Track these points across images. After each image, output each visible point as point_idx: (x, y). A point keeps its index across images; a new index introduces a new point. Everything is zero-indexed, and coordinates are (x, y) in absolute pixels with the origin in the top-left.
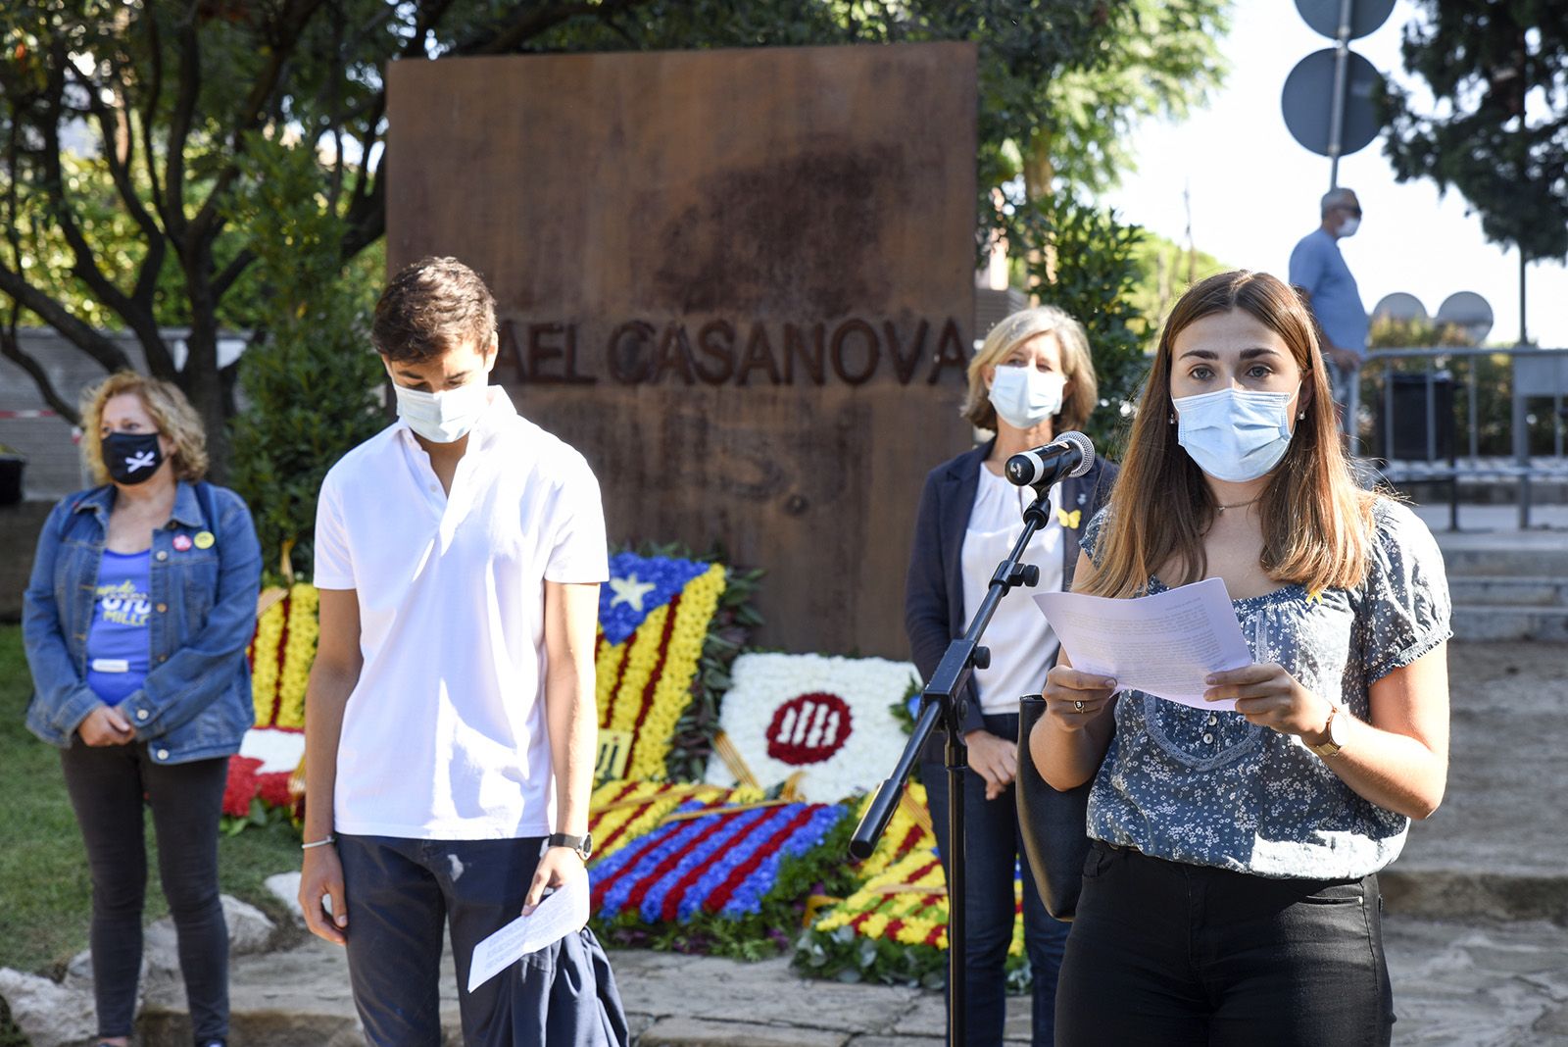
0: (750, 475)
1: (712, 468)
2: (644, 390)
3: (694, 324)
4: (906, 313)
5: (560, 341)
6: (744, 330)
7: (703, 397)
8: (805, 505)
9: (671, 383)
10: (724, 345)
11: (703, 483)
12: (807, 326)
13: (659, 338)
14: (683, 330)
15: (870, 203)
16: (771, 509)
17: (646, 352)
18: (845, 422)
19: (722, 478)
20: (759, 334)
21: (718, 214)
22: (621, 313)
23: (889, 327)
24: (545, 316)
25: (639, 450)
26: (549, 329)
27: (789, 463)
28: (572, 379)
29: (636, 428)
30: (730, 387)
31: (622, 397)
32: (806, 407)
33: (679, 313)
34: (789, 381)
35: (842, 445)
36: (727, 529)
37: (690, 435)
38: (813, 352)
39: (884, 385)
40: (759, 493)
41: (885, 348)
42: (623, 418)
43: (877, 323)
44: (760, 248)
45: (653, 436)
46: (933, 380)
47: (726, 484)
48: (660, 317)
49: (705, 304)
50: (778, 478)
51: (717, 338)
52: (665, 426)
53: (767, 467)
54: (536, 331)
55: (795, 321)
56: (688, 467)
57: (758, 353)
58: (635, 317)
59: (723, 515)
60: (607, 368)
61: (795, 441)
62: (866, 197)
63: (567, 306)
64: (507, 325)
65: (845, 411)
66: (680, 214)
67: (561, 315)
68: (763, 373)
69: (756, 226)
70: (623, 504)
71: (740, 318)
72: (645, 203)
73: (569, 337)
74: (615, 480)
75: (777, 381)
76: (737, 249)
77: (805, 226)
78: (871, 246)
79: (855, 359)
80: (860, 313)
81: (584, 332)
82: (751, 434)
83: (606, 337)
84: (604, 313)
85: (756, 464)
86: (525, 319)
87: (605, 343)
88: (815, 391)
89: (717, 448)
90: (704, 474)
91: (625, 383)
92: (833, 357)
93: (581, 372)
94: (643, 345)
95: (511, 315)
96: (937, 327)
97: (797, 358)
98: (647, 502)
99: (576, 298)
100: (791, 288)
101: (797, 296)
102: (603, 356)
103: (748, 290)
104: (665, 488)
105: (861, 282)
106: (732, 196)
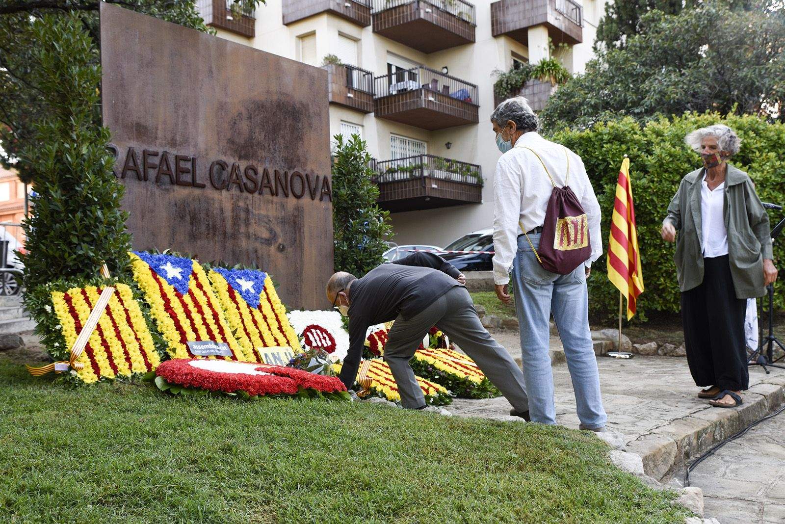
0: (265, 234)
1: (251, 230)
2: (224, 192)
3: (243, 165)
4: (312, 171)
5: (189, 165)
6: (260, 171)
7: (247, 198)
8: (284, 247)
9: (235, 191)
10: (254, 177)
11: (248, 237)
12: (282, 172)
13: (229, 169)
14: (238, 167)
15: (300, 125)
16: (273, 249)
17: (225, 175)
18: (295, 214)
19: (255, 235)
20: (266, 173)
21: (250, 118)
22: (215, 156)
23: (307, 175)
24: (182, 153)
25: (223, 220)
26: (185, 159)
27: (278, 229)
28: (194, 184)
29: (222, 210)
30: (256, 195)
31: (216, 195)
33: (237, 160)
34: (277, 195)
35: (295, 223)
36: (258, 258)
37: (243, 215)
38: (284, 182)
39: (306, 200)
40: (268, 242)
41: (306, 185)
42: (217, 205)
43: (303, 174)
44: (265, 136)
45: (228, 214)
46: (321, 200)
47: (257, 238)
48: (230, 160)
49: (246, 157)
51: (251, 173)
52: (233, 211)
53: (271, 230)
54: (178, 159)
55: (277, 169)
56: (243, 229)
57: (266, 181)
58: (220, 159)
59: (256, 251)
60: (209, 181)
61: (279, 220)
62: (298, 122)
63: (192, 149)
64: (165, 154)
65: (296, 209)
66: (236, 114)
67: (189, 152)
68: (268, 190)
69: (264, 126)
70: (218, 245)
71: (259, 165)
72: (222, 107)
73: (193, 164)
74: (214, 234)
75: (272, 194)
76: (257, 134)
77: (280, 129)
78: (301, 142)
79: (298, 188)
80: (298, 169)
81: (199, 162)
82: (264, 216)
83: (208, 166)
84: (207, 154)
85: (267, 229)
86: (173, 152)
87: (208, 169)
88: (285, 199)
89: (253, 221)
90: (248, 233)
91: (217, 189)
92: (291, 186)
93: (199, 181)
94: (223, 172)
95: (167, 149)
96: (321, 178)
97: (279, 185)
98: (227, 245)
99: (195, 146)
100: (276, 155)
101: (278, 159)
102: (208, 175)
103: (261, 153)
104: (234, 239)
105: (298, 157)
106: (255, 111)
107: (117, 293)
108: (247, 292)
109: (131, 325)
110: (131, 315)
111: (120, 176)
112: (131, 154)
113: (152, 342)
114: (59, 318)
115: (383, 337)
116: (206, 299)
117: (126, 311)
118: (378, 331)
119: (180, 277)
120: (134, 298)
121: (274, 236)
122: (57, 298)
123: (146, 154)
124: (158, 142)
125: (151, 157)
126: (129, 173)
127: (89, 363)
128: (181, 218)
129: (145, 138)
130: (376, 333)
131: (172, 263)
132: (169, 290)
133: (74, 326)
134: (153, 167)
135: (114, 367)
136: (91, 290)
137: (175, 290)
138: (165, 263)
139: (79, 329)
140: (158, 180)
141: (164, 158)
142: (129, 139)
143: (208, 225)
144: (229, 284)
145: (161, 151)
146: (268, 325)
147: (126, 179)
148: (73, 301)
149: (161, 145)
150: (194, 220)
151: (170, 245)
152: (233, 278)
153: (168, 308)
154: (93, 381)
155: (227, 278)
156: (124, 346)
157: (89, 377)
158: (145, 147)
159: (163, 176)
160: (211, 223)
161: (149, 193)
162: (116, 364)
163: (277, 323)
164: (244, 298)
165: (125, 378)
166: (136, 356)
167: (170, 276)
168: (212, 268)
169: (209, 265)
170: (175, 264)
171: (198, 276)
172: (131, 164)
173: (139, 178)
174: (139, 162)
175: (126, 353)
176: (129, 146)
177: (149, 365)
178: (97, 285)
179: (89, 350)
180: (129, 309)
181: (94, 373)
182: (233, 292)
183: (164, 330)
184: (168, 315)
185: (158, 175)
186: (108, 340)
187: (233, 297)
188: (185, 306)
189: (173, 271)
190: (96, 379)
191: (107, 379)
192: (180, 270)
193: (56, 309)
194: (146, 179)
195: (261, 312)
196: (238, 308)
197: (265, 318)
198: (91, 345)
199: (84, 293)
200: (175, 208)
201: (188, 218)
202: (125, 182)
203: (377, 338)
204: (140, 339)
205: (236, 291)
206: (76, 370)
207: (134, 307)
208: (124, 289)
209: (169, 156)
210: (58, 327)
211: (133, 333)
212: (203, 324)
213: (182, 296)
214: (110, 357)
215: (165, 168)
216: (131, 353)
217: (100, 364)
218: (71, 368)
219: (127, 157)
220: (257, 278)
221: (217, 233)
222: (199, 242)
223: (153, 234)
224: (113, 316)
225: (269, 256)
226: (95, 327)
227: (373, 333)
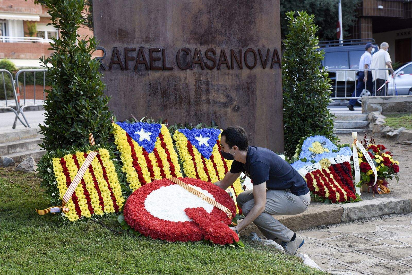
0: (222, 99)
1: (211, 97)
2: (188, 71)
3: (204, 49)
4: (264, 46)
5: (160, 55)
6: (218, 51)
7: (207, 74)
8: (238, 108)
9: (197, 69)
10: (213, 57)
11: (208, 102)
12: (237, 50)
13: (192, 54)
14: (200, 50)
15: (253, 11)
16: (229, 110)
17: (189, 59)
18: (249, 81)
19: (214, 101)
20: (223, 53)
21: (209, 12)
22: (180, 45)
23: (259, 50)
24: (155, 46)
25: (188, 92)
26: (157, 50)
27: (233, 95)
28: (164, 68)
29: (187, 85)
30: (215, 70)
31: (181, 74)
32: (237, 76)
33: (199, 45)
34: (232, 68)
35: (248, 88)
36: (216, 117)
37: (204, 87)
39: (258, 70)
40: (225, 105)
41: (258, 57)
42: (182, 82)
43: (255, 49)
44: (222, 24)
45: (192, 87)
46: (271, 68)
47: (215, 102)
48: (193, 47)
49: (206, 42)
50: (231, 100)
51: (210, 54)
52: (196, 84)
53: (227, 96)
54: (151, 51)
55: (233, 48)
56: (204, 97)
57: (223, 59)
58: (184, 47)
59: (215, 113)
60: (176, 64)
61: (235, 87)
62: (251, 9)
63: (162, 42)
64: (141, 49)
65: (249, 77)
66: (197, 11)
67: (160, 45)
68: (224, 65)
69: (221, 17)
70: (184, 112)
71: (217, 47)
72: (186, 7)
73: (163, 53)
74: (181, 103)
75: (229, 68)
76: (215, 24)
77: (235, 17)
78: (253, 25)
79: (251, 62)
80: (251, 46)
81: (167, 51)
82: (222, 86)
83: (175, 53)
84: (174, 45)
85: (224, 95)
86: (147, 46)
87: (175, 55)
88: (240, 71)
89: (212, 91)
90: (209, 99)
91: (182, 70)
92: (245, 60)
93: (167, 65)
94: (187, 56)
95: (142, 45)
96: (272, 51)
97: (234, 60)
98: (191, 110)
99: (165, 39)
100: (232, 38)
101: (233, 40)
102: (175, 60)
103: (219, 38)
104: (197, 105)
105: (251, 36)
106: (213, 6)
107: (98, 156)
108: (203, 146)
109: (106, 178)
110: (107, 171)
111: (107, 69)
112: (115, 52)
113: (121, 190)
114: (56, 176)
115: (318, 175)
116: (166, 155)
117: (104, 168)
118: (314, 170)
119: (149, 139)
120: (111, 159)
121: (230, 100)
122: (56, 162)
123: (127, 51)
124: (135, 41)
125: (130, 52)
126: (114, 66)
127: (74, 207)
128: (155, 94)
129: (125, 39)
130: (312, 172)
131: (144, 129)
132: (139, 150)
133: (65, 181)
134: (132, 59)
135: (91, 209)
136: (80, 155)
137: (144, 150)
138: (140, 130)
139: (69, 183)
140: (136, 68)
141: (141, 51)
142: (114, 41)
143: (176, 97)
144: (189, 141)
145: (137, 47)
146: (217, 172)
147: (113, 71)
148: (67, 164)
149: (138, 43)
150: (165, 94)
151: (146, 114)
152: (193, 136)
153: (135, 164)
154: (76, 220)
155: (187, 136)
156: (99, 194)
157: (73, 217)
158: (125, 46)
159: (139, 65)
160: (178, 95)
161: (129, 78)
162: (93, 207)
163: (224, 169)
164: (200, 151)
165: (99, 217)
166: (108, 201)
167: (141, 139)
168: (178, 128)
169: (177, 126)
170: (147, 129)
171: (164, 137)
172: (116, 59)
173: (122, 69)
174: (121, 57)
175: (101, 199)
176: (114, 46)
177: (116, 207)
178: (85, 151)
179: (75, 198)
180: (106, 167)
181: (77, 214)
182: (192, 147)
183: (131, 181)
184: (134, 169)
185: (136, 65)
186: (89, 190)
187: (190, 151)
188: (148, 161)
189: (144, 135)
190: (78, 218)
191: (85, 218)
192: (150, 133)
193: (54, 170)
194: (127, 69)
195: (212, 161)
196: (194, 159)
197: (215, 166)
198: (76, 194)
199: (74, 157)
200: (149, 87)
201: (160, 93)
202: (111, 72)
203: (313, 176)
204: (112, 188)
205: (194, 146)
206: (65, 212)
207: (110, 166)
208: (104, 152)
209: (144, 50)
210: (55, 183)
211: (107, 185)
212: (161, 175)
213: (148, 155)
214: (89, 203)
215: (141, 59)
216: (104, 199)
217: (81, 208)
218: (61, 210)
219: (113, 54)
220: (212, 134)
221: (183, 102)
222: (168, 110)
223: (133, 108)
224: (94, 173)
225: (226, 115)
226: (81, 181)
227: (310, 173)
